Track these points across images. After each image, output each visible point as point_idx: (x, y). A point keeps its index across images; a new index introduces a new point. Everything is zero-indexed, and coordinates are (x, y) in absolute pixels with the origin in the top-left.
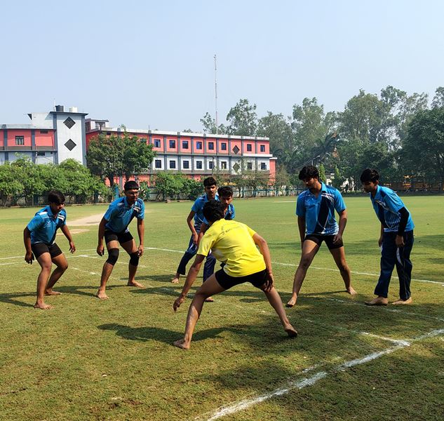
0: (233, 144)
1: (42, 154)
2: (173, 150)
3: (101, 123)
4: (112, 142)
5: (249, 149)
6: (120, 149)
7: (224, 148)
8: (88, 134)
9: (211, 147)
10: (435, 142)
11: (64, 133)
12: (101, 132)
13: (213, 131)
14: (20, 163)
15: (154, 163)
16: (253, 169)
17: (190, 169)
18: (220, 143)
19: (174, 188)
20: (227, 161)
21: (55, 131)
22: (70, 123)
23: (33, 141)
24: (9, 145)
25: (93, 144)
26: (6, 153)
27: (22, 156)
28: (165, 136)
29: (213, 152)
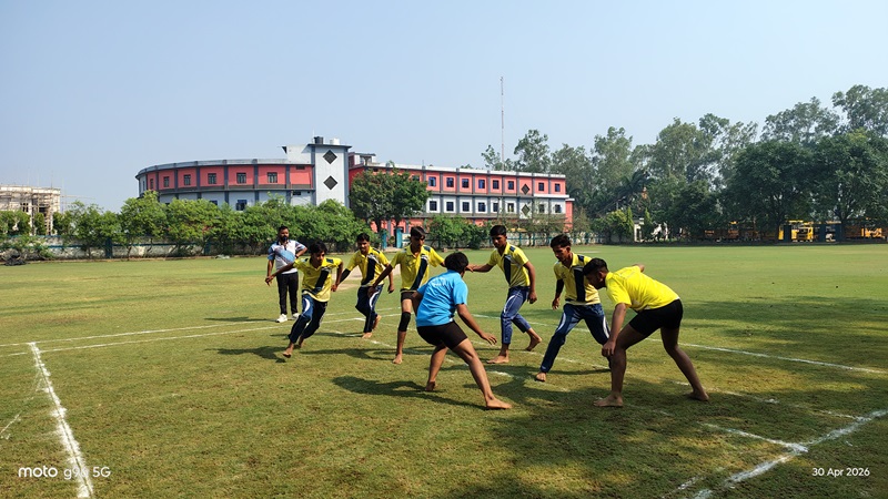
0: (522, 183)
1: (298, 193)
2: (451, 189)
3: (367, 157)
4: (380, 180)
5: (541, 188)
6: (389, 188)
7: (511, 187)
8: (352, 170)
9: (496, 186)
10: (769, 181)
11: (324, 169)
12: (366, 168)
13: (498, 167)
14: (273, 204)
15: (428, 204)
16: (546, 212)
17: (471, 212)
18: (506, 181)
19: (452, 235)
20: (514, 202)
21: (312, 166)
22: (330, 158)
23: (287, 178)
24: (260, 183)
25: (357, 183)
26: (257, 192)
27: (275, 196)
28: (441, 173)
29: (499, 191)
